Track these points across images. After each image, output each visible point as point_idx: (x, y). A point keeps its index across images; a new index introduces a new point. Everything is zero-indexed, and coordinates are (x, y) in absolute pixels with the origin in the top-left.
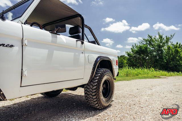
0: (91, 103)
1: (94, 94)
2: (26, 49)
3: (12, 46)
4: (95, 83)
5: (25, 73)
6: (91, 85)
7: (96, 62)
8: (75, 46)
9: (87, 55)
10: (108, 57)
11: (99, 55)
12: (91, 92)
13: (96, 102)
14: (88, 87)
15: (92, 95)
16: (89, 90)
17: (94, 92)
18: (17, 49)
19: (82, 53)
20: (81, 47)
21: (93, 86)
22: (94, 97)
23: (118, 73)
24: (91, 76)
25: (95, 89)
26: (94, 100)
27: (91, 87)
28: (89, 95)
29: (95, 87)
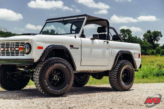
0: (113, 85)
1: (115, 78)
2: (83, 49)
3: (78, 48)
4: (116, 70)
5: (82, 60)
6: (114, 71)
7: (117, 55)
8: (103, 45)
9: (110, 50)
10: (129, 51)
11: (120, 50)
12: (113, 76)
13: (117, 84)
14: (111, 73)
15: (114, 78)
16: (112, 75)
17: (116, 76)
18: (80, 49)
19: (108, 49)
20: (107, 45)
21: (115, 72)
22: (116, 80)
23: (141, 65)
24: (114, 65)
25: (116, 74)
26: (116, 82)
27: (114, 72)
28: (112, 78)
29: (116, 73)
